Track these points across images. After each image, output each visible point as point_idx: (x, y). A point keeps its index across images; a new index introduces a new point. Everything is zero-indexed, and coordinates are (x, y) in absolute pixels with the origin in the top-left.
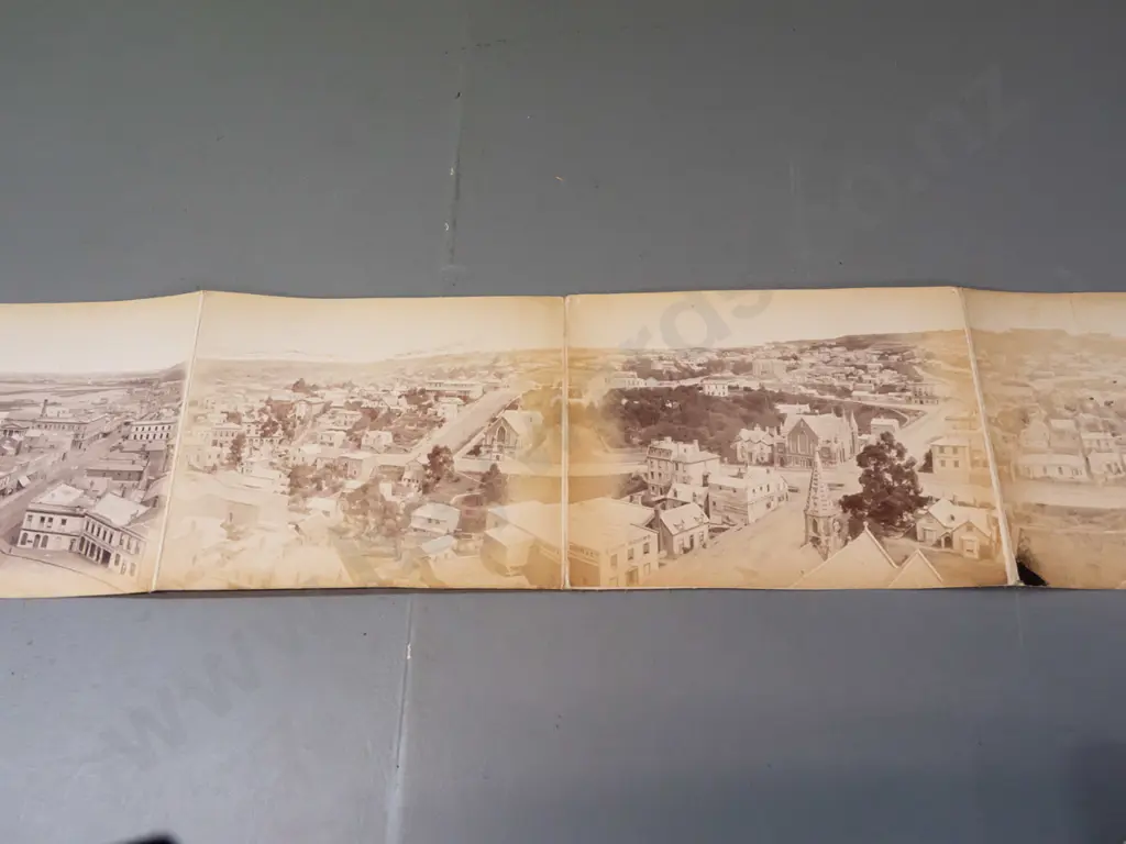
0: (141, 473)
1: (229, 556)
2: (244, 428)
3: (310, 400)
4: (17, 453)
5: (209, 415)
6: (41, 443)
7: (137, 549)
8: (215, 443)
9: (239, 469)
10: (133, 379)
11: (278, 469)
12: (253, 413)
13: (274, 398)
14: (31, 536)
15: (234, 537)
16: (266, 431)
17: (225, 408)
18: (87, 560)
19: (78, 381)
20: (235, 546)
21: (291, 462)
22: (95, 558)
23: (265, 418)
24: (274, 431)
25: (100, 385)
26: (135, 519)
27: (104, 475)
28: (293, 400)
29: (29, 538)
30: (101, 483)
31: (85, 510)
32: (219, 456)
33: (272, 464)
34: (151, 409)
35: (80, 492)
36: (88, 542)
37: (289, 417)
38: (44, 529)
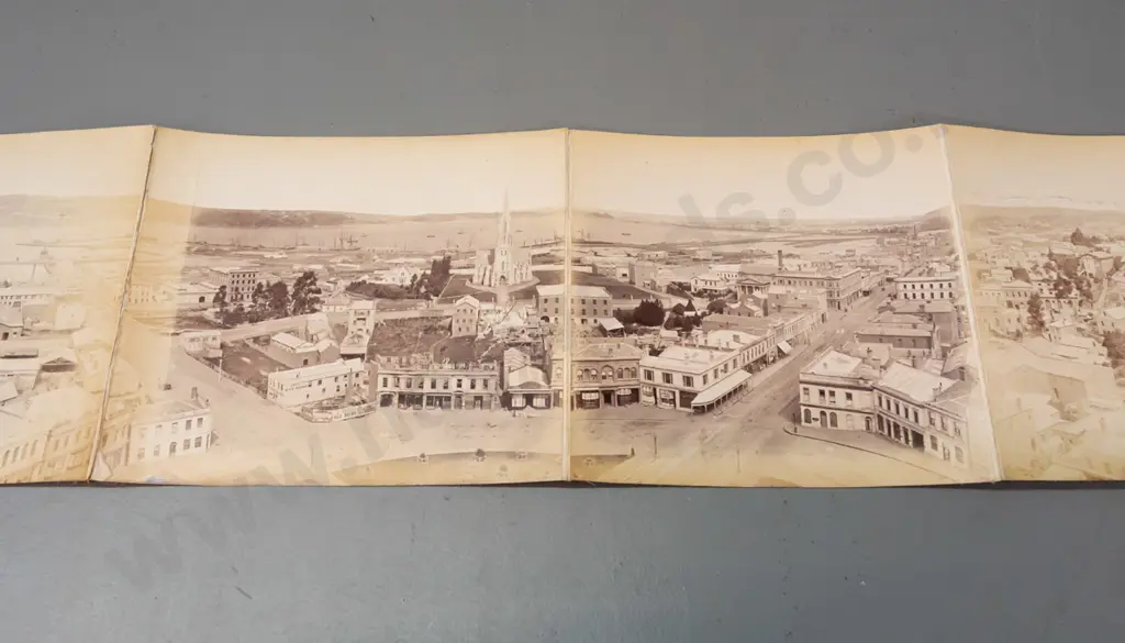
0: (929, 339)
1: (1072, 440)
2: (1035, 288)
3: (1094, 254)
4: (766, 314)
5: (993, 271)
6: (791, 302)
7: (957, 431)
8: (1010, 305)
9: (1046, 335)
10: (880, 228)
11: (1089, 336)
12: (1038, 269)
13: (1055, 251)
14: (815, 413)
15: (1068, 417)
16: (1061, 293)
17: (1006, 262)
18: (892, 442)
19: (811, 229)
20: (1074, 429)
21: (1101, 329)
22: (903, 440)
23: (1054, 275)
24: (1070, 291)
25: (838, 235)
26: (940, 394)
27: (881, 341)
28: (1077, 255)
29: (813, 416)
30: (882, 351)
31: (870, 383)
32: (1019, 320)
33: (1079, 330)
34: (915, 263)
35: (860, 360)
36: (888, 422)
37: (1079, 274)
38: (827, 404)
